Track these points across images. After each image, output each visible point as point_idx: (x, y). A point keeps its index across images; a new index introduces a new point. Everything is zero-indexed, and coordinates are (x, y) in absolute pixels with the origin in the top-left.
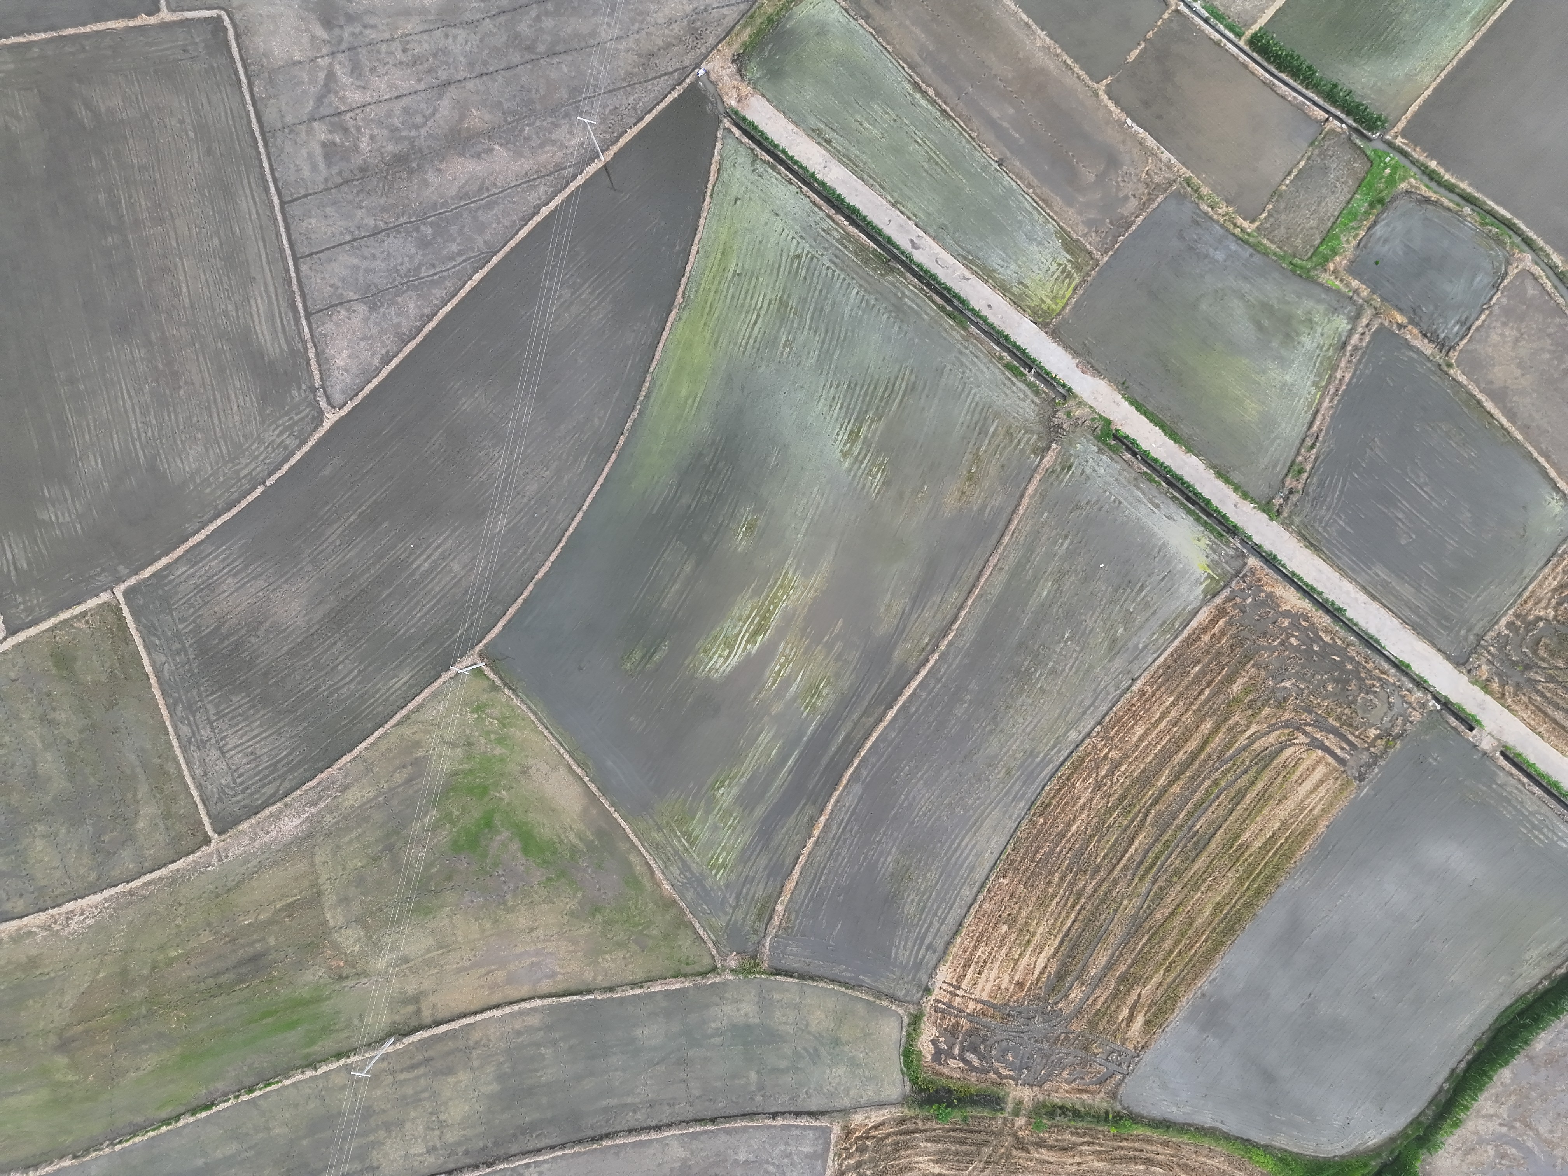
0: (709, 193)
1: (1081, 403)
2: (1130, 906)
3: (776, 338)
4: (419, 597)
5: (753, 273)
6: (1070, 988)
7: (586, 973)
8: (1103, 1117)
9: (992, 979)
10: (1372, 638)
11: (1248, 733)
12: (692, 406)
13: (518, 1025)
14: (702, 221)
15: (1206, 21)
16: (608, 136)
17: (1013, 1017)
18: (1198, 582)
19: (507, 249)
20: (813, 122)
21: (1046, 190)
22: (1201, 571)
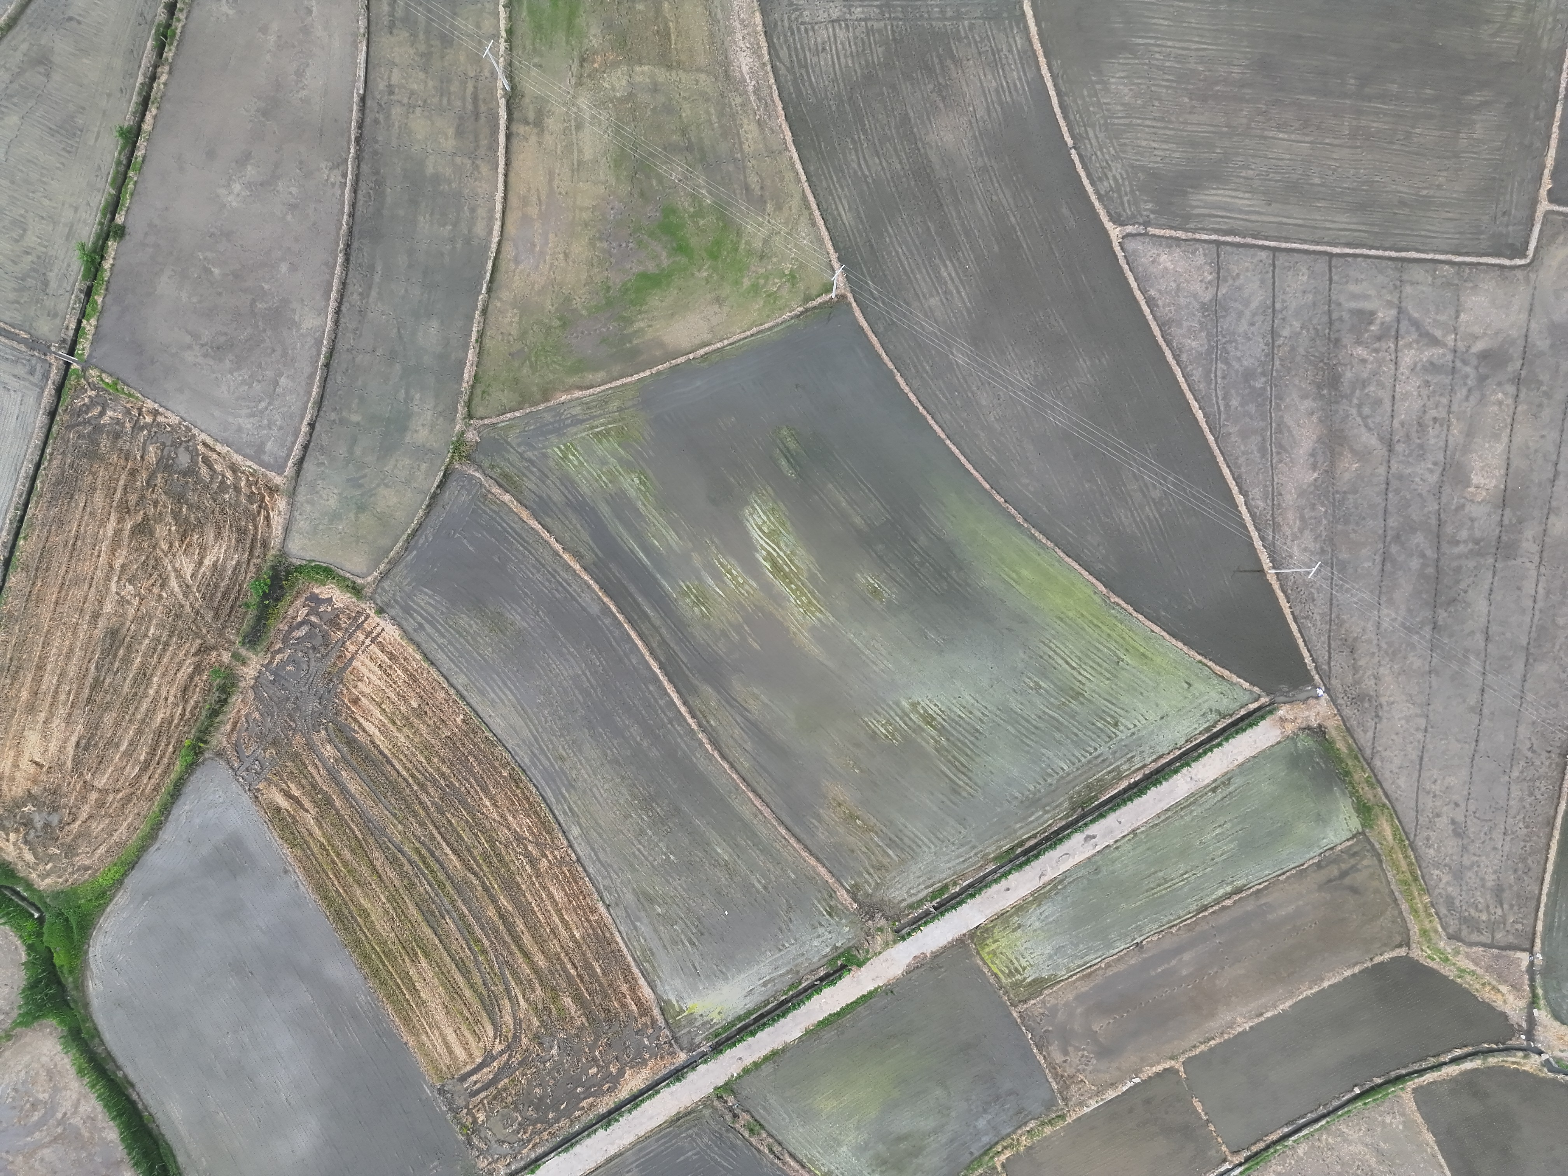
0: (1204, 661)
1: (887, 945)
2: (395, 831)
3: (1047, 678)
4: (917, 257)
5: (1115, 676)
6: (336, 747)
7: (507, 293)
8: (203, 737)
9: (371, 676)
10: (572, 1146)
11: (520, 998)
12: (1009, 576)
13: (481, 212)
14: (1180, 645)
16: (1290, 583)
17: (328, 684)
18: (680, 998)
19: (1217, 452)
20: (1238, 781)
21: (1098, 979)
22: (690, 1005)
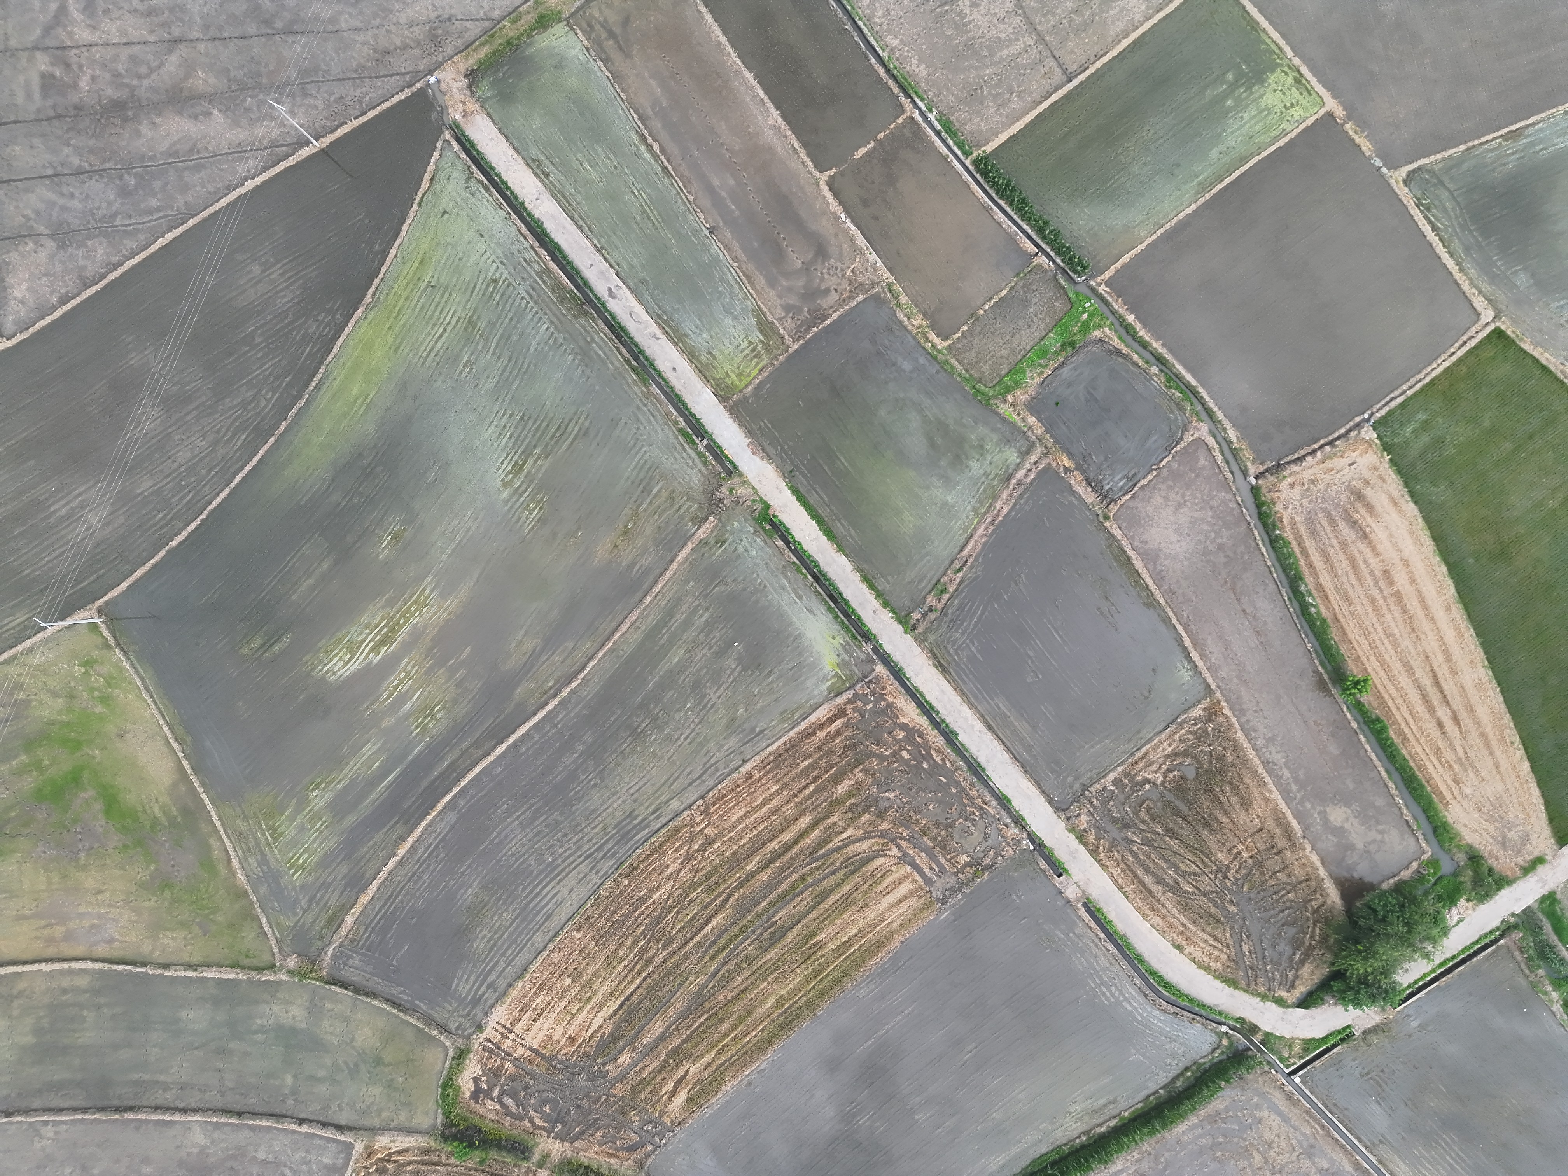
0: (417, 200)
1: (745, 483)
2: (695, 984)
3: (458, 356)
4: (50, 542)
5: (447, 288)
6: (621, 1052)
7: (144, 946)
9: (545, 1028)
10: (980, 766)
11: (844, 836)
12: (361, 406)
13: (65, 983)
14: (405, 227)
15: (938, 134)
16: (329, 124)
17: (559, 1069)
18: (825, 679)
19: (205, 214)
21: (751, 267)
22: (829, 668)
